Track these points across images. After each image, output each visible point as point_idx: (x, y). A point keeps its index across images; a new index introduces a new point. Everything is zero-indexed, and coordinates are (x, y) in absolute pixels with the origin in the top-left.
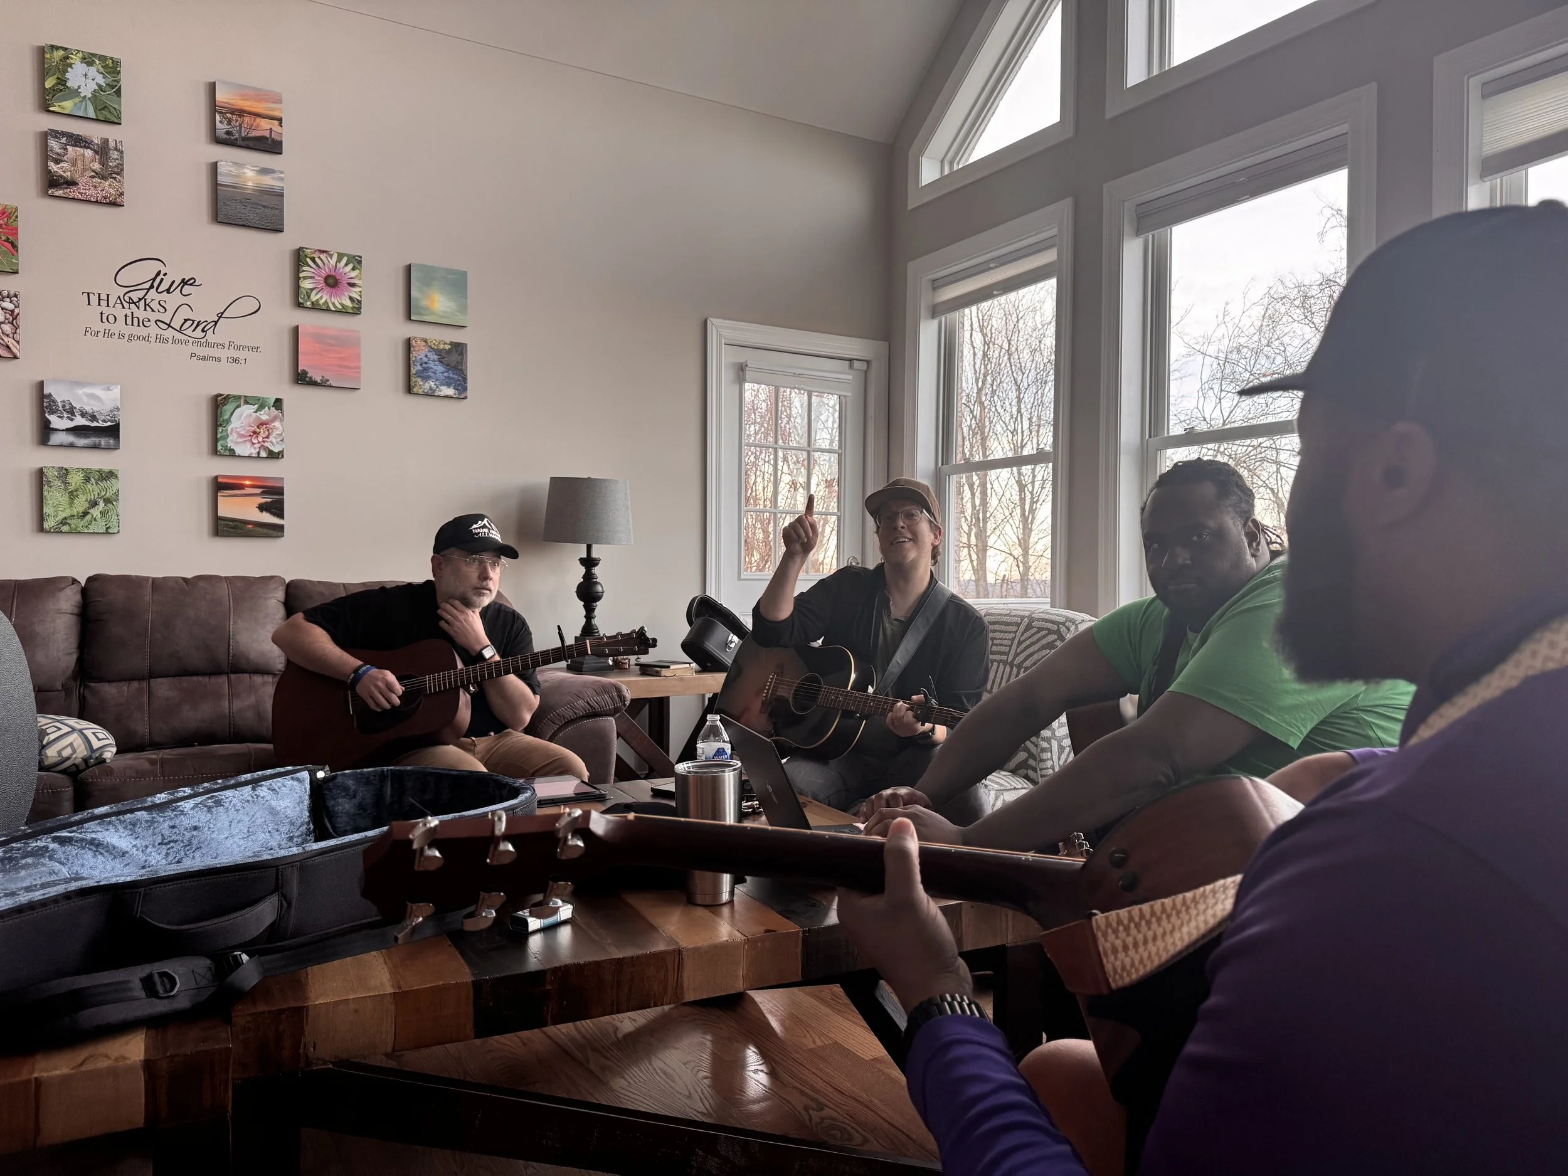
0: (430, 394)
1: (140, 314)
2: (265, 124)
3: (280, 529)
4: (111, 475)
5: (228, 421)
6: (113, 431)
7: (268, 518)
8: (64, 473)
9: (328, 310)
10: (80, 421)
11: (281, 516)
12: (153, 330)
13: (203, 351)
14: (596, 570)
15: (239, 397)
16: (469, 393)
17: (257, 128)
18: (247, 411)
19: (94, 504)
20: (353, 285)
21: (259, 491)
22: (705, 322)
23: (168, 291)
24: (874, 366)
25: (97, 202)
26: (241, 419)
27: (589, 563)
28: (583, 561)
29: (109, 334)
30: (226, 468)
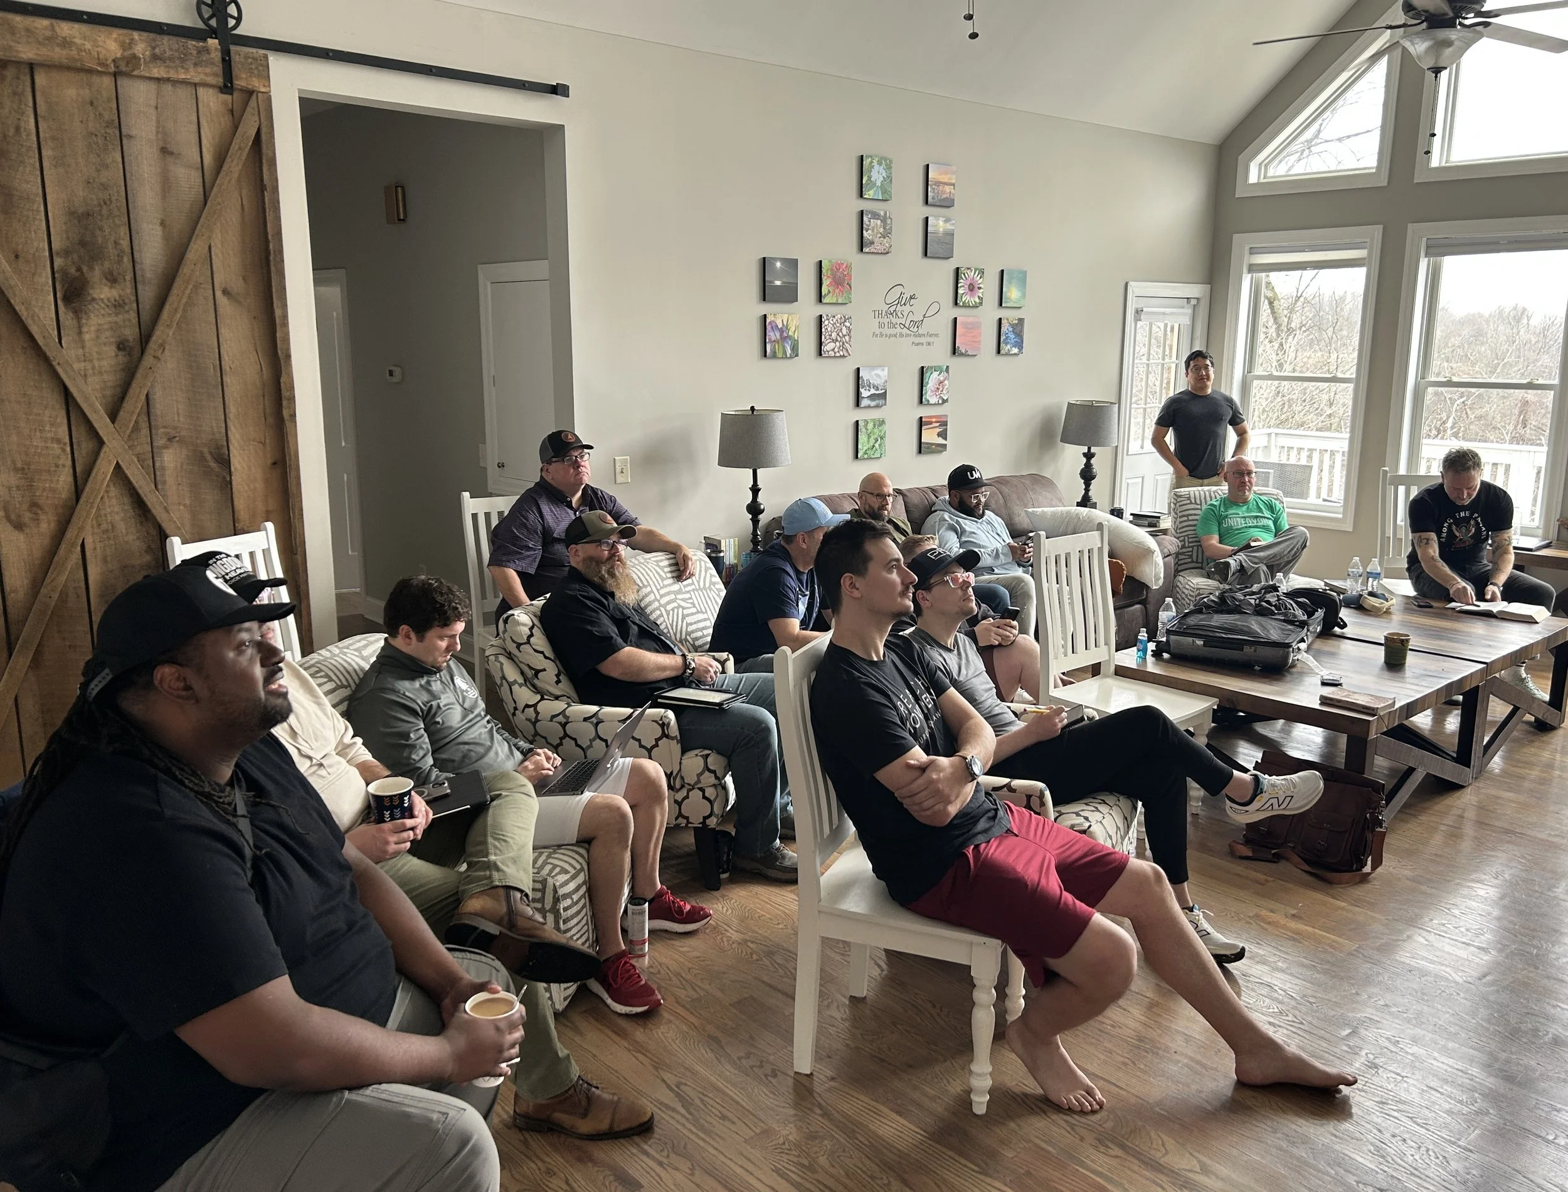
0: (1008, 354)
1: (894, 320)
2: (948, 189)
3: (944, 446)
4: (882, 423)
5: (928, 383)
6: (883, 396)
7: (941, 441)
8: (866, 422)
9: (969, 306)
10: (873, 391)
11: (945, 439)
12: (898, 330)
13: (917, 340)
14: (1093, 461)
15: (932, 367)
16: (1024, 351)
17: (943, 192)
18: (936, 374)
19: (877, 440)
20: (980, 288)
21: (938, 424)
22: (1126, 285)
23: (905, 304)
24: (1202, 302)
25: (882, 253)
26: (932, 380)
27: (1089, 456)
28: (1085, 455)
29: (882, 335)
30: (925, 412)
